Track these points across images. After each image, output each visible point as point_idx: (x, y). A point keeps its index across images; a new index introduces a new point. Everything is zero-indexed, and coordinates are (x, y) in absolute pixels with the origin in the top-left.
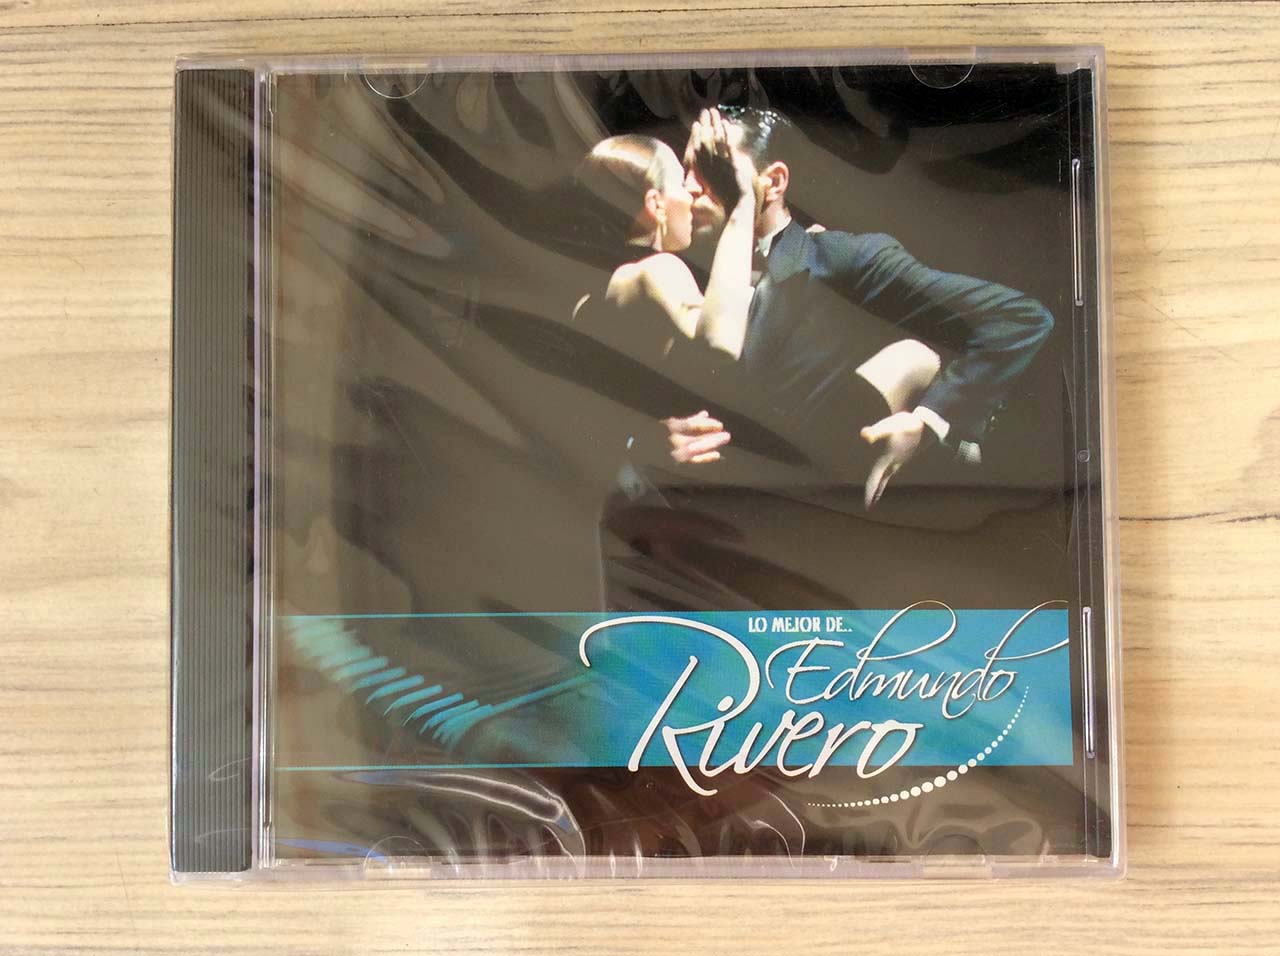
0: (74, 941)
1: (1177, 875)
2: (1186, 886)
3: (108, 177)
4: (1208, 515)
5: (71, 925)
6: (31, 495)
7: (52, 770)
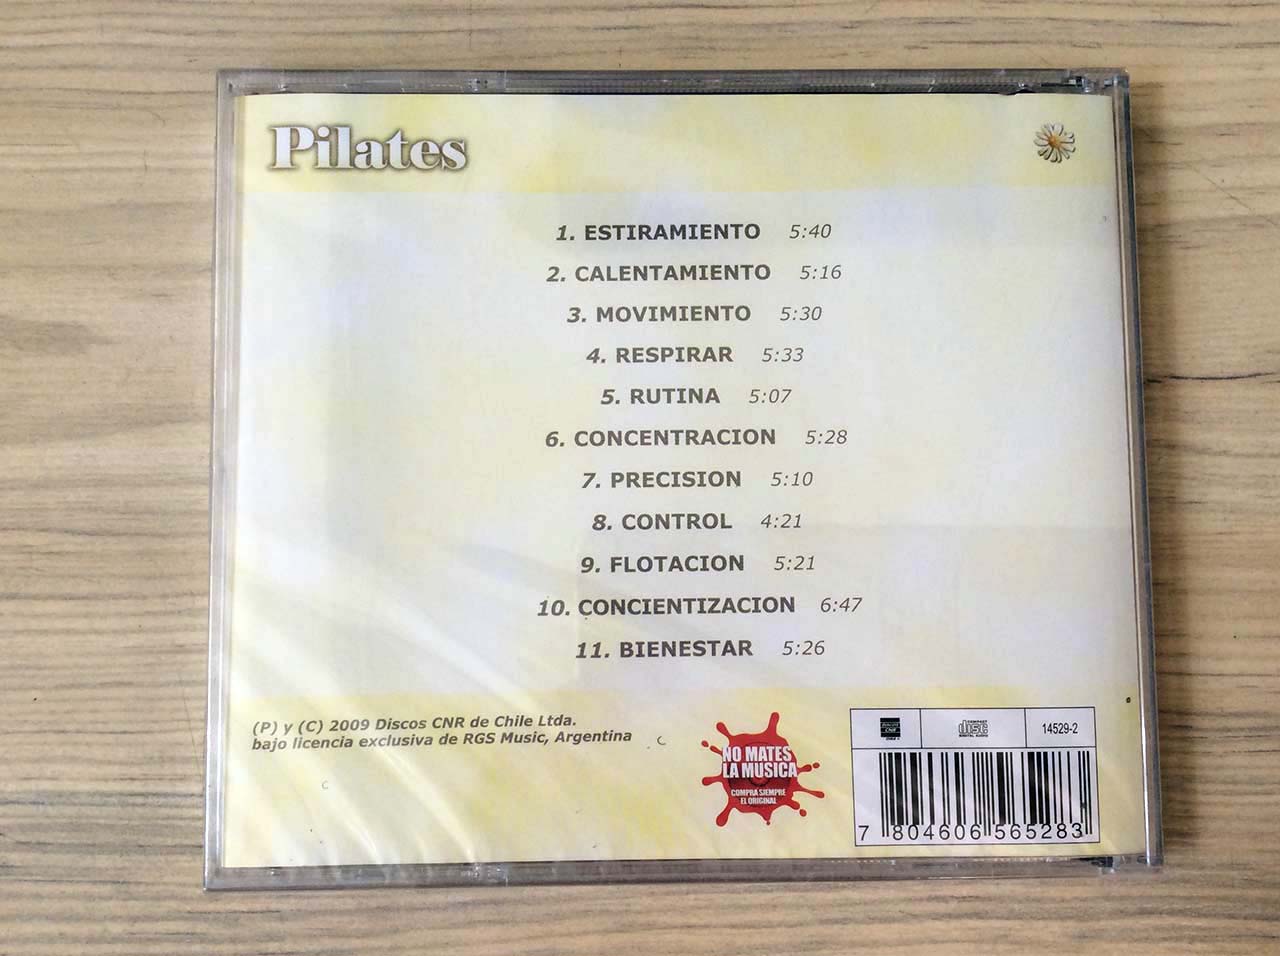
0: (137, 787)
1: (1233, 723)
2: (1243, 734)
3: (190, 34)
4: (1259, 374)
5: (136, 771)
6: (107, 342)
7: (119, 615)
